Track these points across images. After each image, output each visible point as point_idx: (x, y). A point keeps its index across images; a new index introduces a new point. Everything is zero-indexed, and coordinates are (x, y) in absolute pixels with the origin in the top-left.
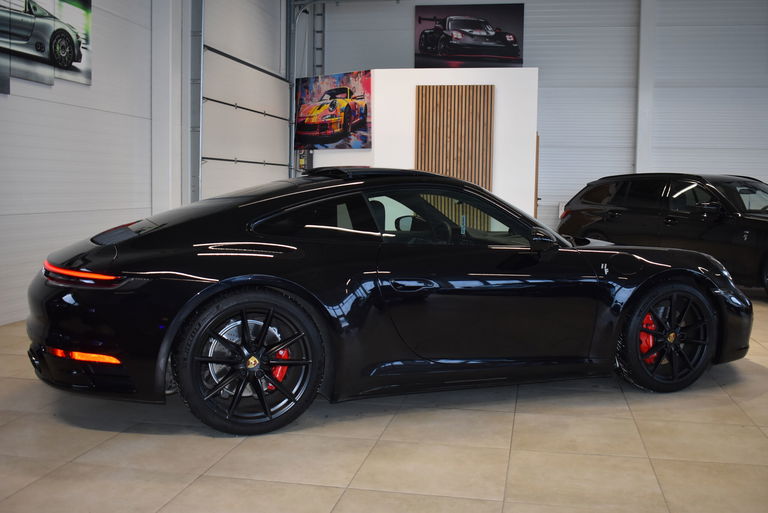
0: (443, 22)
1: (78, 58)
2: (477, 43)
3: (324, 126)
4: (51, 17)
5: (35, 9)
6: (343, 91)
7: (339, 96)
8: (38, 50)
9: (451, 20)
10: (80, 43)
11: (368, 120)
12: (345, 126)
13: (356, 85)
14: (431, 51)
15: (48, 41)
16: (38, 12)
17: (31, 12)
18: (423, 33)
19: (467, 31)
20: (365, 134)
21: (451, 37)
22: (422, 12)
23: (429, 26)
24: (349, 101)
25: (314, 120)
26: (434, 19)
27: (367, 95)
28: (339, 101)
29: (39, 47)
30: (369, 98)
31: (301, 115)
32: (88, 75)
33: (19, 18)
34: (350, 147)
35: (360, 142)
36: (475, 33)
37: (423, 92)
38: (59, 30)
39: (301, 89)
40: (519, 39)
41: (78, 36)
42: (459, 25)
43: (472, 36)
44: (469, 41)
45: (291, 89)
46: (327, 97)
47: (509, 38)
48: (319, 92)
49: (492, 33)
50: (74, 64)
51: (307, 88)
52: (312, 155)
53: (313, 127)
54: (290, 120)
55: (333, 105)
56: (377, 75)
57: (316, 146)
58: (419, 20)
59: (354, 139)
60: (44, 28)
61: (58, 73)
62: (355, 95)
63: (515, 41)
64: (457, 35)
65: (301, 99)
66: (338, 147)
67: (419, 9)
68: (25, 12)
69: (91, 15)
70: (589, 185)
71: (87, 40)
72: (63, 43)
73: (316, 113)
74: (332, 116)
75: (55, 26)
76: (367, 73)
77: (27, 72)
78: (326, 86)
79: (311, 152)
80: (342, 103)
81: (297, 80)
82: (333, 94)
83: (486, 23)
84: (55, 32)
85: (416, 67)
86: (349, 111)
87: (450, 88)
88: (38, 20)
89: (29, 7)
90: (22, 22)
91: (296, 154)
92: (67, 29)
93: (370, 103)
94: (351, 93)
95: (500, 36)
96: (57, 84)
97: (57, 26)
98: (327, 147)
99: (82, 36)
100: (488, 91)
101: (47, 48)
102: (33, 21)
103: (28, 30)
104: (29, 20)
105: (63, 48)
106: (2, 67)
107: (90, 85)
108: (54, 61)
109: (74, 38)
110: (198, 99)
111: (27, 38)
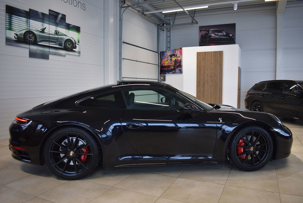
0: (208, 31)
1: (75, 48)
2: (219, 37)
3: (169, 66)
4: (65, 35)
5: (59, 33)
6: (174, 55)
7: (173, 57)
8: (60, 46)
9: (211, 30)
10: (76, 43)
11: (181, 64)
12: (174, 66)
13: (178, 53)
14: (205, 41)
15: (64, 43)
16: (60, 34)
17: (57, 34)
18: (202, 35)
19: (216, 33)
20: (180, 69)
21: (211, 36)
22: (201, 28)
23: (204, 33)
24: (176, 58)
25: (165, 65)
26: (205, 30)
27: (181, 56)
28: (173, 58)
29: (60, 45)
30: (182, 57)
31: (162, 63)
32: (79, 53)
34: (176, 73)
35: (179, 71)
36: (219, 34)
37: (199, 54)
38: (67, 39)
39: (162, 55)
40: (234, 35)
41: (75, 41)
42: (214, 32)
43: (218, 35)
44: (217, 37)
45: (159, 55)
46: (169, 57)
47: (231, 35)
48: (167, 56)
49: (225, 34)
50: (73, 49)
51: (163, 54)
52: (165, 76)
53: (165, 67)
54: (158, 65)
55: (171, 60)
56: (184, 49)
57: (167, 73)
58: (201, 31)
59: (177, 70)
60: (62, 39)
61: (67, 52)
62: (177, 56)
63: (233, 36)
64: (213, 35)
65: (162, 58)
66: (173, 73)
67: (200, 27)
68: (55, 34)
69: (80, 34)
70: (256, 84)
71: (79, 42)
72: (70, 43)
73: (167, 62)
74: (171, 63)
75: (66, 38)
76: (181, 49)
77: (55, 53)
78: (169, 53)
79: (165, 75)
80: (174, 59)
81: (161, 52)
82: (171, 56)
83: (223, 31)
84: (66, 40)
85: (200, 46)
86: (176, 61)
87: (208, 52)
88: (60, 36)
89: (56, 32)
90: (53, 37)
91: (160, 76)
92: (71, 39)
93: (182, 59)
94: (176, 56)
95: (227, 35)
96: (67, 56)
97: (67, 38)
98: (169, 73)
99: (77, 41)
100: (221, 53)
101: (63, 45)
102: (58, 37)
103: (56, 40)
104: (56, 36)
105: (69, 45)
106: (46, 51)
107: (80, 56)
108: (66, 49)
109: (74, 41)
110: (121, 59)
111: (55, 42)
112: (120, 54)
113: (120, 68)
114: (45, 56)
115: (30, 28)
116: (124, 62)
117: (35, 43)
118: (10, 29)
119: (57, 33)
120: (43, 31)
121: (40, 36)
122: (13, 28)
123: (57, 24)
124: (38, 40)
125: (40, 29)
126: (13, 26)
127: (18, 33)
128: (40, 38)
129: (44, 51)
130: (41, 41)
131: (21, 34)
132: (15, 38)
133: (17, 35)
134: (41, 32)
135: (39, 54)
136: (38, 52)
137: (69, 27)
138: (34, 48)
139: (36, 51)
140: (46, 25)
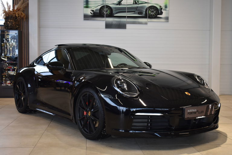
1: (161, 13)
4: (146, 3)
5: (138, 2)
8: (139, 14)
10: (162, 9)
15: (145, 11)
16: (140, 3)
17: (136, 3)
29: (140, 13)
32: (167, 19)
33: (131, 6)
38: (150, 6)
41: (160, 7)
50: (158, 16)
60: (142, 7)
61: (149, 20)
68: (134, 4)
71: (166, 7)
72: (153, 10)
75: (147, 5)
77: (134, 22)
84: (148, 7)
88: (139, 5)
89: (135, 2)
90: (132, 7)
97: (150, 5)
99: (163, 6)
101: (144, 13)
102: (137, 6)
103: (135, 9)
104: (136, 6)
105: (152, 12)
106: (123, 21)
107: (168, 22)
109: (158, 7)
111: (134, 11)
114: (122, 26)
115: (106, 3)
117: (111, 15)
118: (87, 7)
120: (119, 3)
121: (116, 8)
122: (89, 6)
124: (113, 12)
125: (116, 2)
126: (89, 4)
127: (94, 9)
128: (116, 10)
129: (120, 21)
130: (117, 13)
131: (96, 10)
132: (91, 14)
133: (93, 11)
134: (117, 4)
135: (115, 25)
136: (114, 23)
138: (109, 20)
139: (112, 23)
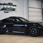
8: (11, 10)
32: (16, 11)
45: (42, 10)
54: (42, 12)
60: (12, 8)
71: (16, 9)
92: (14, 8)
96: (13, 12)
108: (13, 10)
110: (28, 12)
112: (28, 10)
113: (28, 14)
114: (8, 12)
116: (29, 12)
117: (5, 10)
119: (10, 7)
120: (7, 7)
123: (10, 5)
126: (0, 7)
130: (7, 9)
131: (2, 8)
137: (13, 6)
138: (5, 11)
140: (8, 6)
